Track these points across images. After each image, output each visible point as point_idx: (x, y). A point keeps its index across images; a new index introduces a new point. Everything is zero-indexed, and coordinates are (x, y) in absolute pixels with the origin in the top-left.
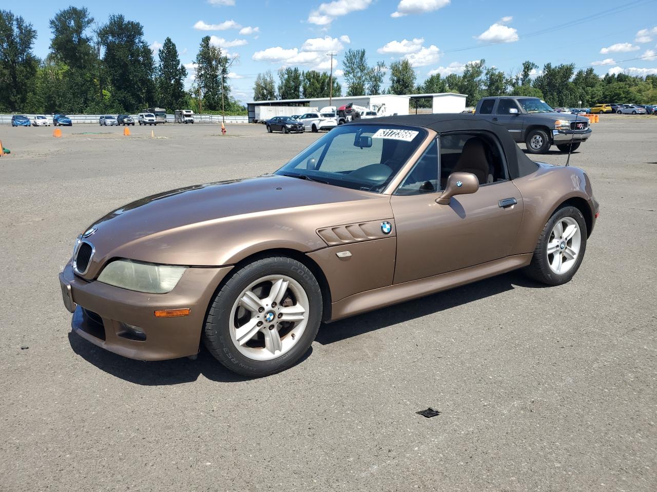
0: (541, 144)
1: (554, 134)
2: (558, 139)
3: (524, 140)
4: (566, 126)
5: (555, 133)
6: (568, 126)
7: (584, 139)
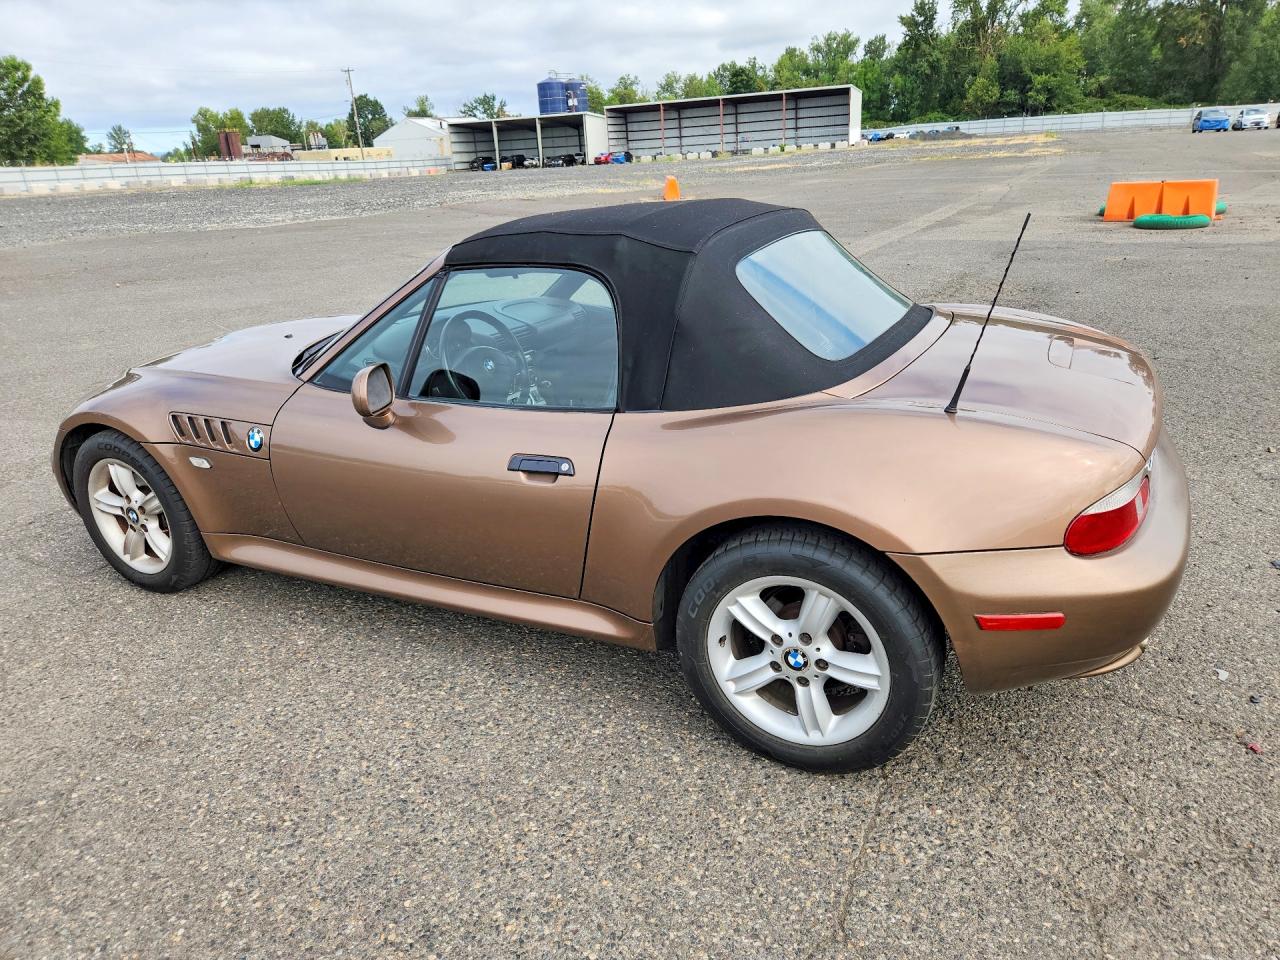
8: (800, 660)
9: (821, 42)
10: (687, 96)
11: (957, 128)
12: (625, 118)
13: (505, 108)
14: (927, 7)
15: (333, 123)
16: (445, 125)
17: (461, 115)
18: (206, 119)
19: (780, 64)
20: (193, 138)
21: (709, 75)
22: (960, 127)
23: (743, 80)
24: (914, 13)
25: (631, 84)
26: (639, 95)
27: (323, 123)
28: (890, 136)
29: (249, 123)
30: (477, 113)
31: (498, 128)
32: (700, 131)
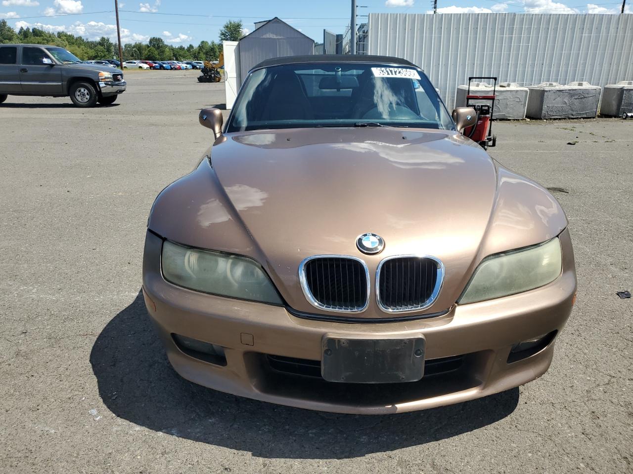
0: (88, 97)
1: (101, 86)
2: (104, 92)
3: (66, 93)
4: (108, 78)
5: (102, 84)
6: (111, 78)
7: (121, 91)
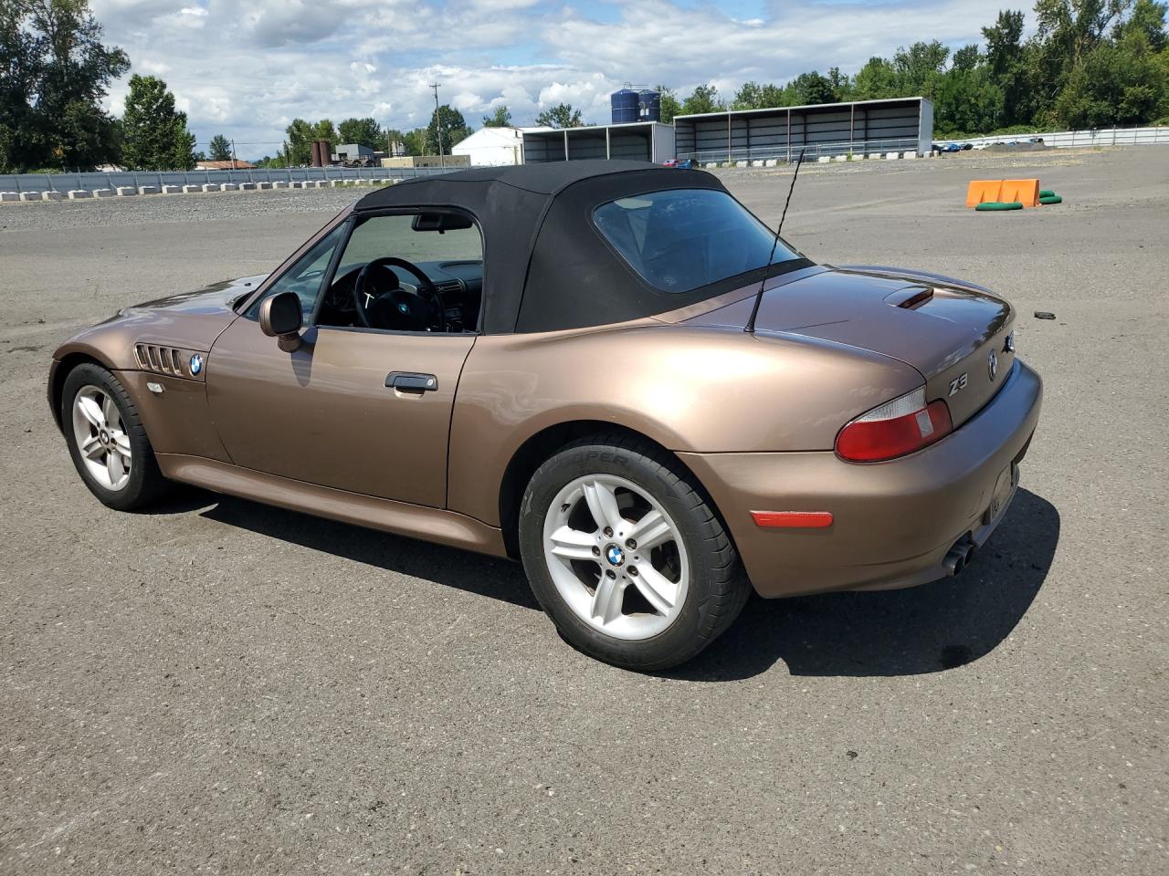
8: (619, 558)
9: (908, 51)
10: (763, 106)
11: (1041, 140)
12: (694, 127)
13: (580, 118)
14: (1012, 19)
15: (413, 132)
16: (520, 134)
17: (537, 124)
18: (299, 129)
19: (862, 74)
20: (286, 147)
21: (789, 85)
22: (1044, 139)
23: (819, 91)
24: (999, 25)
25: (709, 94)
26: (716, 104)
27: (404, 132)
28: (968, 147)
29: (337, 132)
30: (553, 122)
31: (569, 139)
32: (768, 140)
